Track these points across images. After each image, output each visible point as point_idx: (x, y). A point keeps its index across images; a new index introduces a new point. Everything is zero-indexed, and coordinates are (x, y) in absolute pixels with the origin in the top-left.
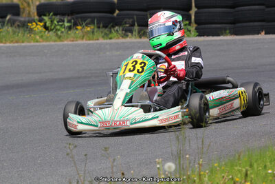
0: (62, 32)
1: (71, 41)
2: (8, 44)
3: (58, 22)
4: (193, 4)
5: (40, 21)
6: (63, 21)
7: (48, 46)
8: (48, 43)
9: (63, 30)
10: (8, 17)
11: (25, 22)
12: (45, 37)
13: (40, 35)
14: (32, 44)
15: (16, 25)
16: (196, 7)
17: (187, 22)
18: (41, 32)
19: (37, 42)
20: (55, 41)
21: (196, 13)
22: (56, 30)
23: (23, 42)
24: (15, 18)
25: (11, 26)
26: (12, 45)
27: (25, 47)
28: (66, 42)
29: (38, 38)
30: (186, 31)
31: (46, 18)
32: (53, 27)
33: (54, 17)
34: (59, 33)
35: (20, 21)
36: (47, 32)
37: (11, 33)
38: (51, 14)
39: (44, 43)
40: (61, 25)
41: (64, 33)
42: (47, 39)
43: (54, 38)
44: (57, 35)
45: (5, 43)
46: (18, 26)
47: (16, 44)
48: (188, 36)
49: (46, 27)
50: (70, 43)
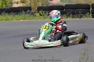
0: (46, 16)
1: (49, 19)
2: (27, 20)
3: (44, 13)
4: (91, 7)
5: (38, 13)
6: (46, 13)
7: (41, 21)
8: (41, 20)
9: (46, 15)
10: (28, 11)
11: (33, 13)
12: (40, 18)
13: (38, 17)
14: (36, 20)
15: (30, 14)
16: (92, 8)
17: (89, 13)
18: (38, 16)
19: (37, 19)
20: (43, 19)
21: (92, 10)
22: (44, 15)
23: (32, 20)
24: (30, 11)
25: (28, 14)
26: (28, 20)
27: (33, 21)
28: (47, 20)
29: (37, 18)
30: (88, 16)
31: (40, 12)
32: (43, 15)
33: (43, 11)
34: (45, 16)
35: (32, 13)
36: (41, 16)
37: (28, 17)
38: (42, 10)
39: (39, 20)
40: (46, 14)
41: (47, 17)
42: (41, 19)
43: (43, 18)
44: (44, 17)
45: (26, 20)
46: (31, 14)
47: (30, 20)
48: (89, 18)
49: (40, 15)
50: (48, 20)
